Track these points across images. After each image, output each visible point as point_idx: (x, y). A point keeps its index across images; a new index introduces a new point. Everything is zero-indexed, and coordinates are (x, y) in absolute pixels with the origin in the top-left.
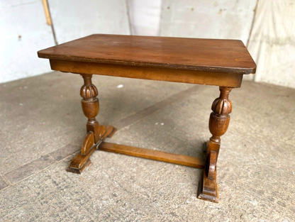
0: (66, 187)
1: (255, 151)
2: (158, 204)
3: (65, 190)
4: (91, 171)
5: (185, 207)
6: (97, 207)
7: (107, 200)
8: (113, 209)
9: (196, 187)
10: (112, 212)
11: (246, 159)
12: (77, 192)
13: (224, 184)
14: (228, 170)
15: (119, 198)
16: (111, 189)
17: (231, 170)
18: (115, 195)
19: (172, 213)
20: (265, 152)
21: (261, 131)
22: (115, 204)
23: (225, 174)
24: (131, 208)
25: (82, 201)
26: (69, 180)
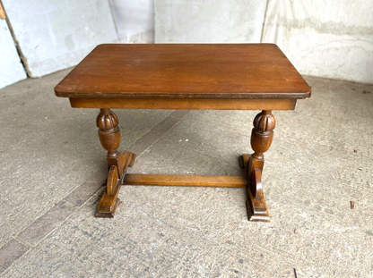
0: (103, 236)
1: (293, 158)
2: (211, 235)
3: (102, 240)
4: (124, 212)
5: (239, 232)
6: (147, 251)
7: (155, 241)
8: (165, 250)
9: (245, 209)
10: (165, 253)
11: (286, 168)
12: (117, 240)
13: (271, 201)
14: (271, 184)
15: (167, 236)
16: (155, 228)
17: (274, 183)
18: (162, 235)
19: (228, 242)
20: (302, 158)
21: (294, 134)
22: (165, 244)
23: (269, 189)
24: (184, 245)
25: (127, 248)
26: (101, 227)
